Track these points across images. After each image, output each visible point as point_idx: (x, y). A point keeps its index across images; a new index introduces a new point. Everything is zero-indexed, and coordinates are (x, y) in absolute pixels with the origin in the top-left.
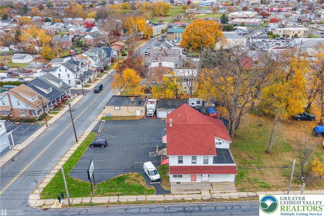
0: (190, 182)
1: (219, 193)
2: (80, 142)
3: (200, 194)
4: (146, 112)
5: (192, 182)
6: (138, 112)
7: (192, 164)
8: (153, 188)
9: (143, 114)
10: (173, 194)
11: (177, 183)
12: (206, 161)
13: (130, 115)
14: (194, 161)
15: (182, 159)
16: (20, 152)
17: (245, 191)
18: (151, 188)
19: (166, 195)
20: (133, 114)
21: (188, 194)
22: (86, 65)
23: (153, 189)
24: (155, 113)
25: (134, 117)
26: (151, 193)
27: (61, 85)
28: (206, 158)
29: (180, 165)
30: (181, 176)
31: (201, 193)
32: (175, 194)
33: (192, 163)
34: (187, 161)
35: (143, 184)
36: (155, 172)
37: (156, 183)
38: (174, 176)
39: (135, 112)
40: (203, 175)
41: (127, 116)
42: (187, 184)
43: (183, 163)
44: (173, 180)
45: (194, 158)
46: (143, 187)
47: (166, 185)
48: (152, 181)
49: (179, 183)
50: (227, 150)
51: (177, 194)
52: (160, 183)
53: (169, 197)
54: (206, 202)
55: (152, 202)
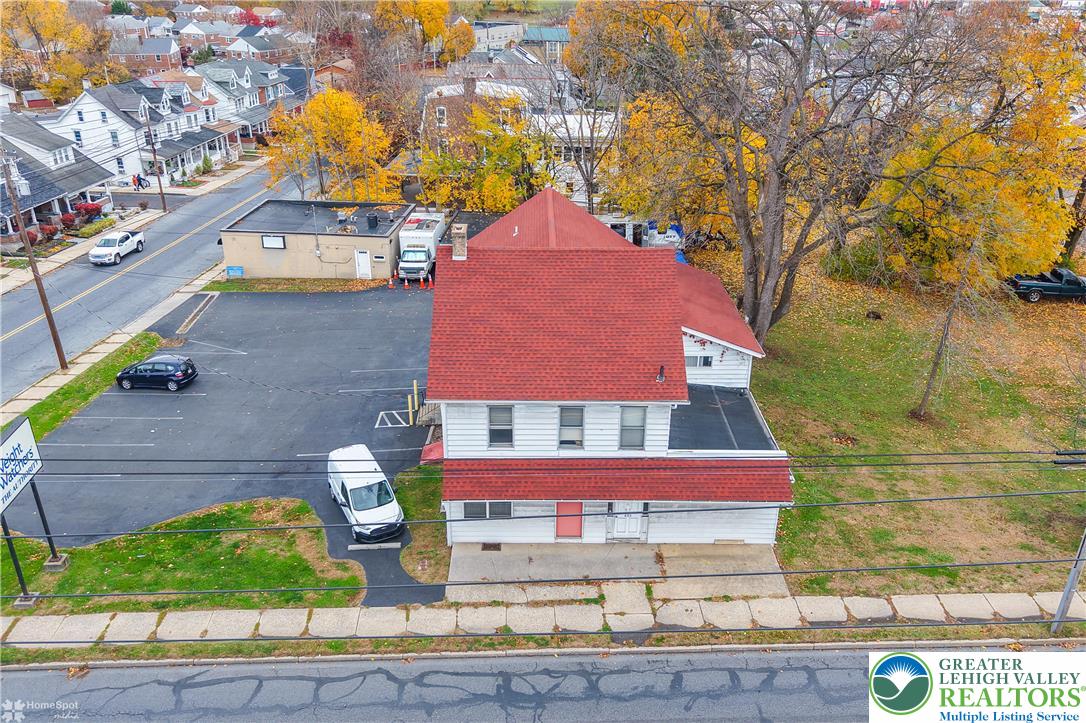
0: (551, 539)
1: (698, 600)
2: (75, 371)
3: (595, 601)
4: (396, 263)
5: (559, 540)
6: (364, 261)
7: (559, 448)
8: (358, 570)
9: (385, 272)
10: (457, 605)
11: (487, 547)
12: (632, 436)
13: (328, 272)
15: (510, 422)
17: (829, 592)
18: (346, 569)
19: (416, 609)
20: (342, 271)
21: (536, 604)
22: (191, 107)
23: (354, 578)
25: (347, 280)
26: (343, 594)
27: (66, 163)
28: (633, 418)
29: (501, 452)
30: (503, 513)
31: (600, 600)
32: (468, 604)
33: (562, 442)
35: (310, 549)
39: (350, 260)
41: (315, 280)
42: (531, 553)
43: (516, 443)
44: (463, 532)
45: (572, 418)
46: (306, 569)
47: (429, 558)
48: (361, 538)
49: (496, 547)
50: (738, 393)
51: (476, 605)
52: (397, 545)
53: (429, 620)
54: (626, 649)
55: (338, 645)
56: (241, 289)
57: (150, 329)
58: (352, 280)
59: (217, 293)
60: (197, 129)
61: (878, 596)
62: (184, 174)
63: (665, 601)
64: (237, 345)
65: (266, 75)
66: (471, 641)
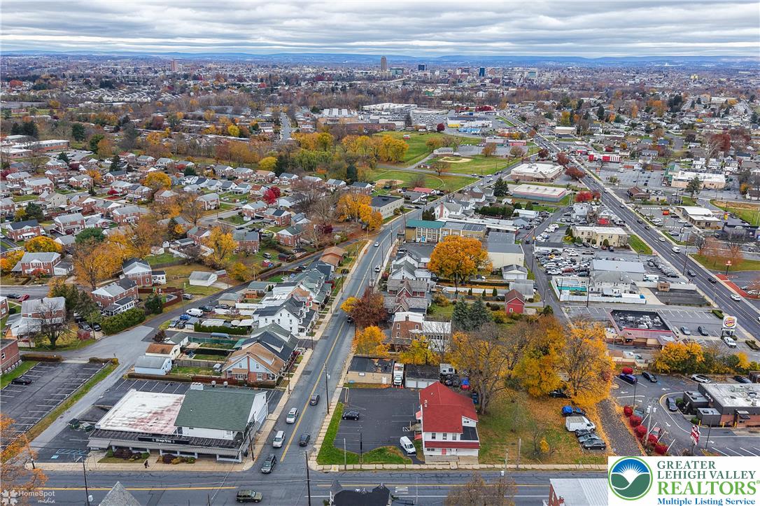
1: (464, 464)
2: (331, 414)
3: (448, 464)
4: (393, 380)
5: (442, 455)
6: (385, 379)
8: (410, 459)
9: (390, 382)
10: (427, 464)
11: (430, 455)
12: (454, 438)
13: (375, 382)
14: (445, 438)
15: (435, 435)
16: (276, 423)
17: (485, 464)
18: (408, 459)
19: (421, 465)
20: (379, 382)
21: (439, 465)
22: (307, 304)
24: (403, 381)
25: (380, 384)
26: (409, 462)
27: (287, 338)
28: (454, 435)
29: (434, 440)
30: (433, 450)
32: (429, 464)
33: (443, 439)
34: (439, 437)
35: (401, 455)
36: (411, 446)
37: (412, 455)
38: (428, 450)
39: (381, 379)
40: (452, 449)
41: (373, 384)
42: (438, 457)
45: (445, 435)
46: (401, 458)
47: (421, 457)
48: (409, 454)
49: (432, 455)
50: (473, 428)
52: (416, 455)
53: (423, 467)
54: (453, 472)
55: (410, 470)
56: (352, 386)
57: (339, 402)
59: (348, 388)
61: (492, 464)
63: (459, 464)
64: (362, 406)
66: (430, 470)
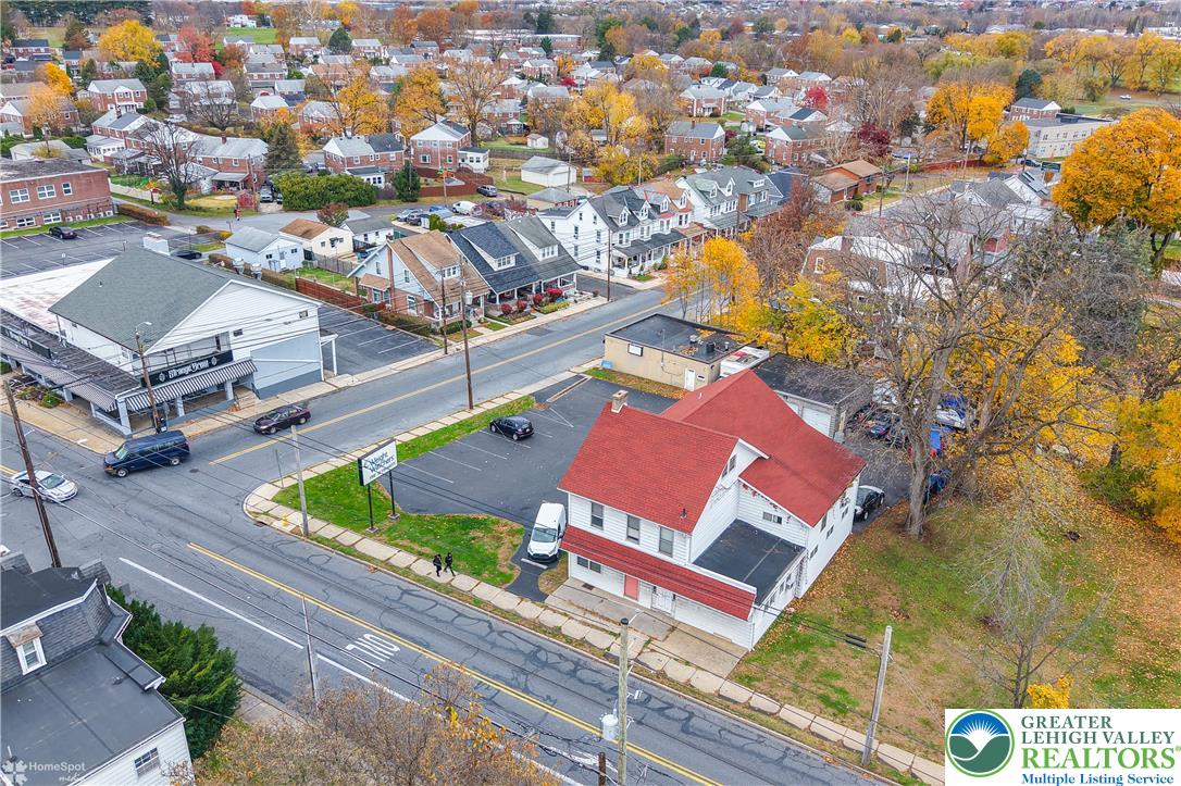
0: (619, 594)
1: (670, 657)
2: (476, 411)
3: (615, 635)
5: (622, 596)
6: (691, 377)
7: (627, 540)
11: (586, 586)
13: (666, 380)
14: (633, 533)
15: (602, 515)
16: (334, 393)
17: (750, 686)
19: (526, 601)
20: (675, 381)
21: (585, 624)
22: (669, 214)
23: (512, 575)
25: (677, 389)
26: (499, 580)
27: (551, 256)
28: (666, 535)
29: (595, 531)
30: (597, 569)
31: (618, 635)
32: (551, 609)
33: (629, 537)
34: (614, 528)
35: (505, 553)
37: (534, 563)
38: (581, 562)
39: (681, 374)
40: (659, 588)
41: (656, 383)
42: (604, 598)
43: (604, 528)
44: (577, 572)
47: (553, 580)
48: (528, 555)
49: (591, 587)
50: (793, 549)
51: (555, 611)
52: (545, 567)
53: (529, 609)
54: (607, 663)
55: (478, 602)
56: (607, 379)
57: (532, 394)
58: (680, 389)
59: (590, 377)
60: (667, 232)
61: (778, 701)
62: (642, 269)
63: (653, 650)
64: (573, 419)
65: (752, 184)
66: (537, 626)
